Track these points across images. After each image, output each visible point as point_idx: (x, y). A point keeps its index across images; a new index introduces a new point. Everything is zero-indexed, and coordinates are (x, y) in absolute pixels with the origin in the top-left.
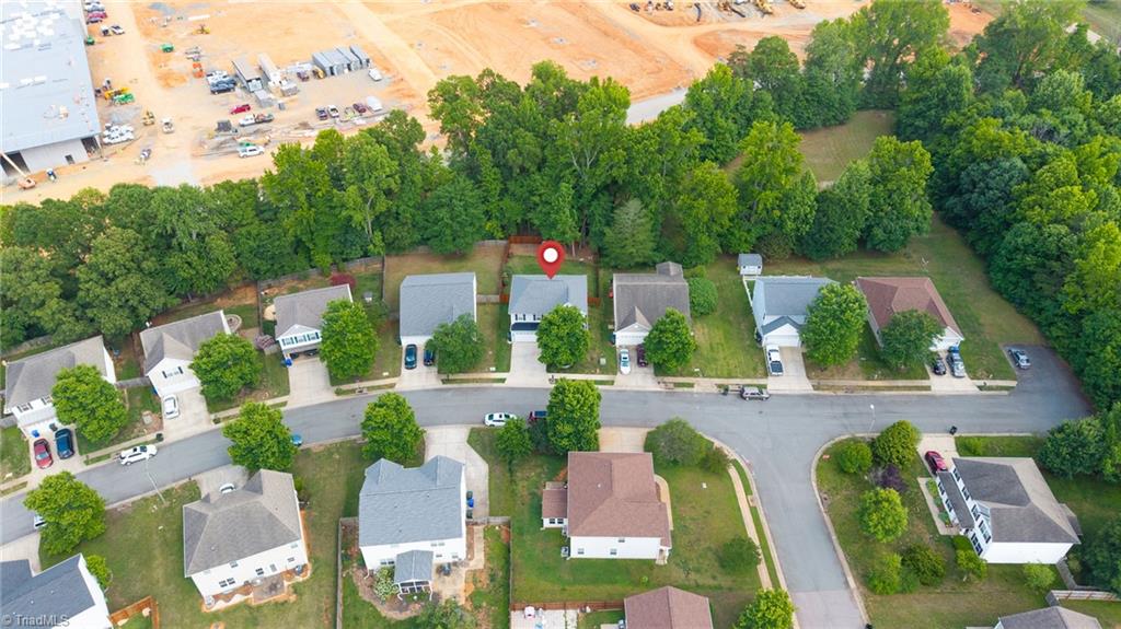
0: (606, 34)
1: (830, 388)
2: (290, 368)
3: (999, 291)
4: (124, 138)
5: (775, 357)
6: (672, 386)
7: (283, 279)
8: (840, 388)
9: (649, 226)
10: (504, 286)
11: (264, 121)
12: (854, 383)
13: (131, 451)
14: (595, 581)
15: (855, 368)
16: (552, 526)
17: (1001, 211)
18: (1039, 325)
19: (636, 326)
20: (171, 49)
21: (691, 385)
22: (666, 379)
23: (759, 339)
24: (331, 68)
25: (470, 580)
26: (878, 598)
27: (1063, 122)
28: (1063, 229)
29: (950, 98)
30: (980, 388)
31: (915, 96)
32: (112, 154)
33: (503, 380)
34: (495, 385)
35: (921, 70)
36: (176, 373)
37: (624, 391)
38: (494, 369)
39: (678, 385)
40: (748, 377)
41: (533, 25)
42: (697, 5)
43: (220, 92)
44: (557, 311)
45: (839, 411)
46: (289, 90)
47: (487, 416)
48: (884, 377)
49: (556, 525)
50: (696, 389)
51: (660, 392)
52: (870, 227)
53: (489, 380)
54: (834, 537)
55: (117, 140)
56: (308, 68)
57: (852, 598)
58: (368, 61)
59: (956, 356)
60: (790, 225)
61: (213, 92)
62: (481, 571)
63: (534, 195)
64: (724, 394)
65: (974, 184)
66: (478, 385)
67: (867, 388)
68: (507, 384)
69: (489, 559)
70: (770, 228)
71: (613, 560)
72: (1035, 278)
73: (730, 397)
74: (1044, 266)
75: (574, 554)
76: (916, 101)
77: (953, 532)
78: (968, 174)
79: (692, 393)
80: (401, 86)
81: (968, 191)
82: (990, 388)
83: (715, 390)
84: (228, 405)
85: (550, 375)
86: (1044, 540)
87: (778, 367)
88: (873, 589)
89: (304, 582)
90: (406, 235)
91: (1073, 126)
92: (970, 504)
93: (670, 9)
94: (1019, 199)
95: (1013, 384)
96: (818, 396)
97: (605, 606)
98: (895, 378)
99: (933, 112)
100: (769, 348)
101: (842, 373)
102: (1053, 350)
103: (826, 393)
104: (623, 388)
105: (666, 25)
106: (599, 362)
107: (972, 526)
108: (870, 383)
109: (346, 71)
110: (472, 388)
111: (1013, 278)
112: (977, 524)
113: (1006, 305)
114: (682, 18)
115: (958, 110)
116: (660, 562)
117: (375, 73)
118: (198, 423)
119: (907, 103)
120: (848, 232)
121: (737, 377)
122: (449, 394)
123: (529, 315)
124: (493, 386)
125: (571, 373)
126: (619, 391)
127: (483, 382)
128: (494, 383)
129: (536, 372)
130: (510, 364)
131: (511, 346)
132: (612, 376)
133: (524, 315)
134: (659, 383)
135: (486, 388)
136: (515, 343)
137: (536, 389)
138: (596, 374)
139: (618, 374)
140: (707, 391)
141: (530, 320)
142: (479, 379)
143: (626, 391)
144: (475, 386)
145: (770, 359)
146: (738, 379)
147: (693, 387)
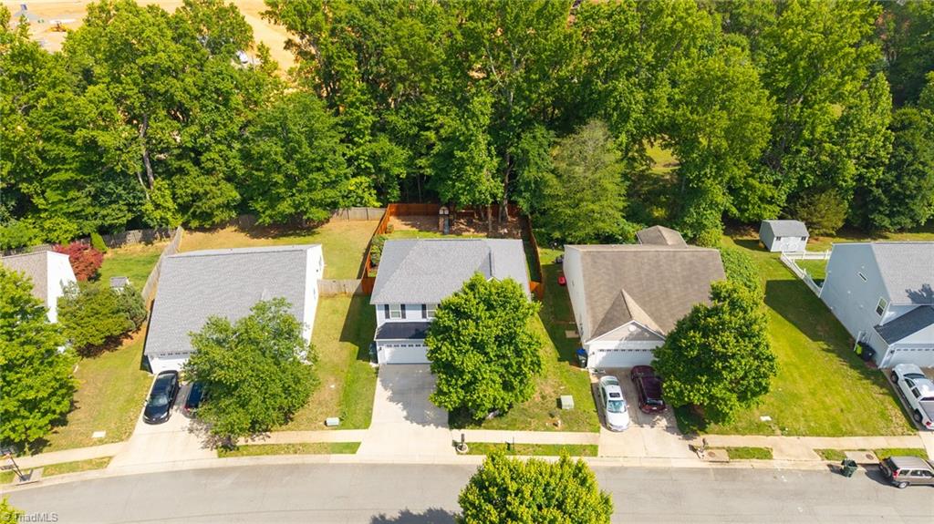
6: (724, 456)
10: (370, 261)
19: (632, 327)
21: (765, 454)
22: (714, 439)
23: (870, 355)
33: (352, 447)
34: (337, 457)
37: (623, 470)
38: (334, 421)
39: (737, 453)
40: (875, 432)
44: (472, 287)
50: (777, 462)
51: (703, 471)
53: (322, 448)
60: (851, 168)
63: (428, 129)
66: (295, 459)
70: (812, 177)
79: (774, 473)
83: (821, 465)
85: (456, 434)
100: (901, 371)
104: (621, 463)
106: (559, 404)
110: (284, 467)
121: (852, 434)
122: (228, 481)
123: (414, 307)
124: (331, 462)
125: (501, 428)
126: (612, 470)
127: (309, 453)
128: (334, 452)
129: (427, 427)
130: (372, 409)
131: (377, 373)
132: (589, 434)
133: (403, 307)
134: (693, 449)
135: (313, 465)
136: (384, 364)
137: (427, 469)
138: (556, 431)
139: (603, 429)
140: (803, 468)
141: (414, 316)
142: (300, 445)
143: (626, 468)
144: (290, 462)
145: (916, 393)
146: (857, 438)
147: (771, 458)
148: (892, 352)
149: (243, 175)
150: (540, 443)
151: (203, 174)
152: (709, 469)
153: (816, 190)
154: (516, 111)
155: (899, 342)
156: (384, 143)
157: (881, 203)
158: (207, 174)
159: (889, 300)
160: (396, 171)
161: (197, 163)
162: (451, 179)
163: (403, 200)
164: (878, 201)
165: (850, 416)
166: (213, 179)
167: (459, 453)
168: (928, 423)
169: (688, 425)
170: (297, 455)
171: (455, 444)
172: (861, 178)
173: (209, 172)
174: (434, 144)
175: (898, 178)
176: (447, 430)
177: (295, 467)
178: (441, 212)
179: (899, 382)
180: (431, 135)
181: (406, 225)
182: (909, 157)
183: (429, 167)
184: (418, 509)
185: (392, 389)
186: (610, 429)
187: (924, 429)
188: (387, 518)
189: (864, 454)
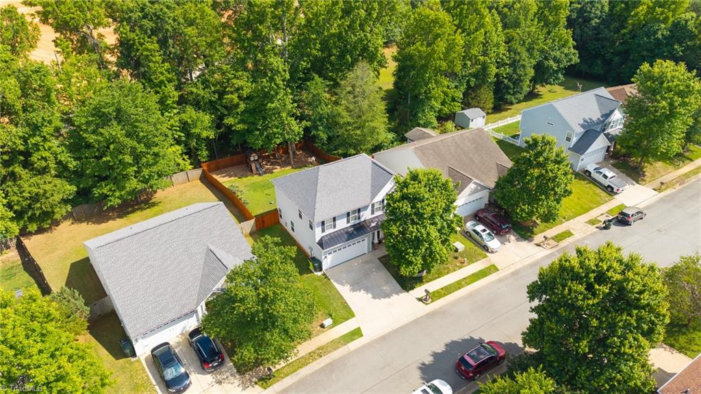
6: (554, 242)
19: (473, 185)
33: (357, 333)
34: (350, 344)
38: (329, 322)
39: (557, 239)
40: (601, 204)
50: (577, 235)
68: (369, 335)
73: (614, 229)
79: (580, 241)
83: (594, 228)
85: (414, 294)
100: (590, 169)
104: (514, 268)
106: (456, 249)
121: (592, 208)
123: (341, 217)
124: (352, 350)
125: (436, 278)
126: (513, 274)
127: (330, 352)
128: (348, 342)
129: (392, 297)
130: (346, 303)
131: (326, 277)
132: (483, 260)
133: (334, 219)
134: (538, 245)
135: (341, 358)
136: (326, 270)
137: (416, 322)
138: (465, 266)
139: (488, 254)
140: (589, 233)
141: (342, 224)
142: (318, 349)
143: (519, 270)
144: (322, 365)
145: (605, 177)
146: (594, 210)
147: (572, 235)
148: (582, 160)
149: (75, 167)
150: (464, 277)
151: (35, 175)
152: (553, 253)
153: (478, 87)
154: (302, 65)
155: (587, 152)
156: (190, 113)
157: (509, 88)
158: (40, 174)
159: (574, 131)
160: (204, 134)
161: (27, 165)
162: (258, 130)
163: (211, 157)
164: (508, 87)
165: (584, 200)
166: (48, 178)
167: (427, 304)
168: (618, 190)
169: (525, 234)
170: (323, 358)
171: (420, 300)
172: (497, 75)
173: (43, 171)
174: (238, 104)
175: (515, 71)
176: (406, 293)
177: (331, 366)
178: (252, 159)
179: (592, 175)
180: (235, 97)
181: (224, 177)
182: (518, 58)
183: (239, 123)
184: (440, 348)
185: (346, 283)
186: (492, 252)
187: (616, 193)
188: (427, 363)
189: (604, 216)
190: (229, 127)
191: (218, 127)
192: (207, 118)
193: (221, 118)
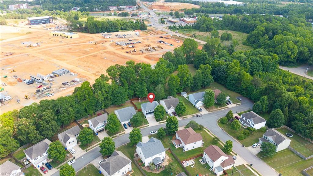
0: (124, 58)
1: (212, 111)
2: (98, 136)
3: (229, 89)
4: (9, 99)
5: (200, 108)
7: (82, 119)
8: (213, 111)
9: (164, 89)
10: (136, 108)
11: (49, 88)
12: (215, 110)
13: (70, 162)
14: (192, 154)
15: (214, 107)
16: (178, 147)
17: (224, 75)
18: (239, 93)
19: (172, 108)
20: (7, 77)
21: (187, 117)
22: (182, 117)
23: (194, 106)
24: (60, 74)
25: (168, 161)
26: (241, 141)
27: (227, 59)
28: (237, 75)
29: (205, 58)
30: (236, 105)
31: (197, 59)
32: (7, 103)
33: (149, 126)
34: (147, 127)
35: (197, 54)
36: (72, 142)
38: (145, 124)
39: (184, 118)
41: (106, 58)
42: (141, 50)
43: (30, 84)
45: (216, 114)
46: (51, 80)
47: (151, 132)
48: (220, 107)
49: (179, 147)
50: (188, 118)
51: (182, 120)
52: (203, 83)
53: (146, 126)
54: (228, 134)
55: (7, 100)
56: (52, 75)
57: (237, 142)
58: (69, 71)
59: (230, 101)
60: (189, 84)
61: (28, 84)
62: (169, 159)
64: (194, 117)
65: (217, 72)
66: (144, 128)
67: (218, 110)
68: (150, 126)
69: (169, 157)
70: (185, 86)
71: (194, 149)
72: (236, 84)
73: (195, 117)
74: (236, 82)
75: (186, 150)
76: (198, 60)
77: (246, 127)
78: (216, 70)
80: (80, 75)
81: (216, 73)
82: (238, 105)
83: (192, 117)
84: (87, 147)
86: (262, 122)
87: (201, 110)
88: (240, 140)
89: (133, 173)
90: (110, 102)
91: (228, 59)
92: (247, 121)
93: (135, 52)
94: (227, 72)
95: (241, 103)
96: (211, 113)
97: (198, 157)
98: (222, 107)
99: (202, 61)
100: (197, 107)
101: (212, 108)
102: (244, 96)
103: (212, 112)
105: (136, 55)
106: (166, 117)
107: (249, 124)
108: (218, 109)
109: (64, 74)
110: (143, 129)
111: (232, 86)
112: (250, 124)
113: (232, 92)
114: (139, 53)
115: (207, 60)
116: (202, 147)
117: (72, 73)
118: (82, 152)
119: (196, 61)
120: (200, 84)
121: (195, 113)
130: (148, 122)
133: (148, 111)
136: (147, 118)
140: (190, 117)
160: (132, 94)
163: (132, 98)
172: (191, 85)
176: (157, 122)
177: (144, 129)
190: (136, 94)
191: (134, 93)
192: (133, 92)
193: (135, 92)
